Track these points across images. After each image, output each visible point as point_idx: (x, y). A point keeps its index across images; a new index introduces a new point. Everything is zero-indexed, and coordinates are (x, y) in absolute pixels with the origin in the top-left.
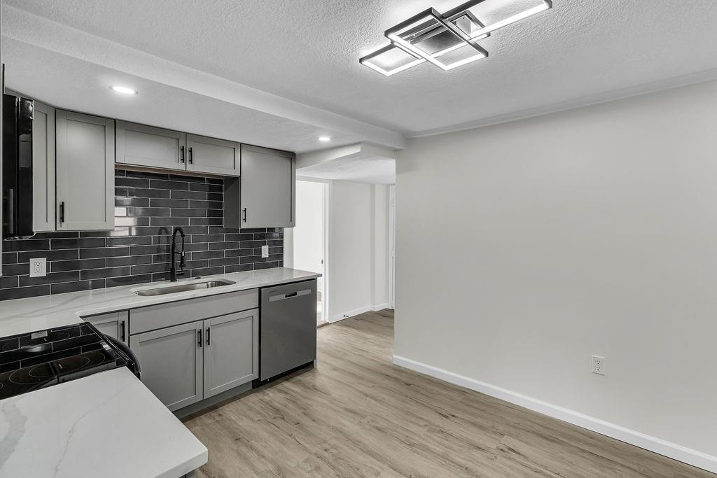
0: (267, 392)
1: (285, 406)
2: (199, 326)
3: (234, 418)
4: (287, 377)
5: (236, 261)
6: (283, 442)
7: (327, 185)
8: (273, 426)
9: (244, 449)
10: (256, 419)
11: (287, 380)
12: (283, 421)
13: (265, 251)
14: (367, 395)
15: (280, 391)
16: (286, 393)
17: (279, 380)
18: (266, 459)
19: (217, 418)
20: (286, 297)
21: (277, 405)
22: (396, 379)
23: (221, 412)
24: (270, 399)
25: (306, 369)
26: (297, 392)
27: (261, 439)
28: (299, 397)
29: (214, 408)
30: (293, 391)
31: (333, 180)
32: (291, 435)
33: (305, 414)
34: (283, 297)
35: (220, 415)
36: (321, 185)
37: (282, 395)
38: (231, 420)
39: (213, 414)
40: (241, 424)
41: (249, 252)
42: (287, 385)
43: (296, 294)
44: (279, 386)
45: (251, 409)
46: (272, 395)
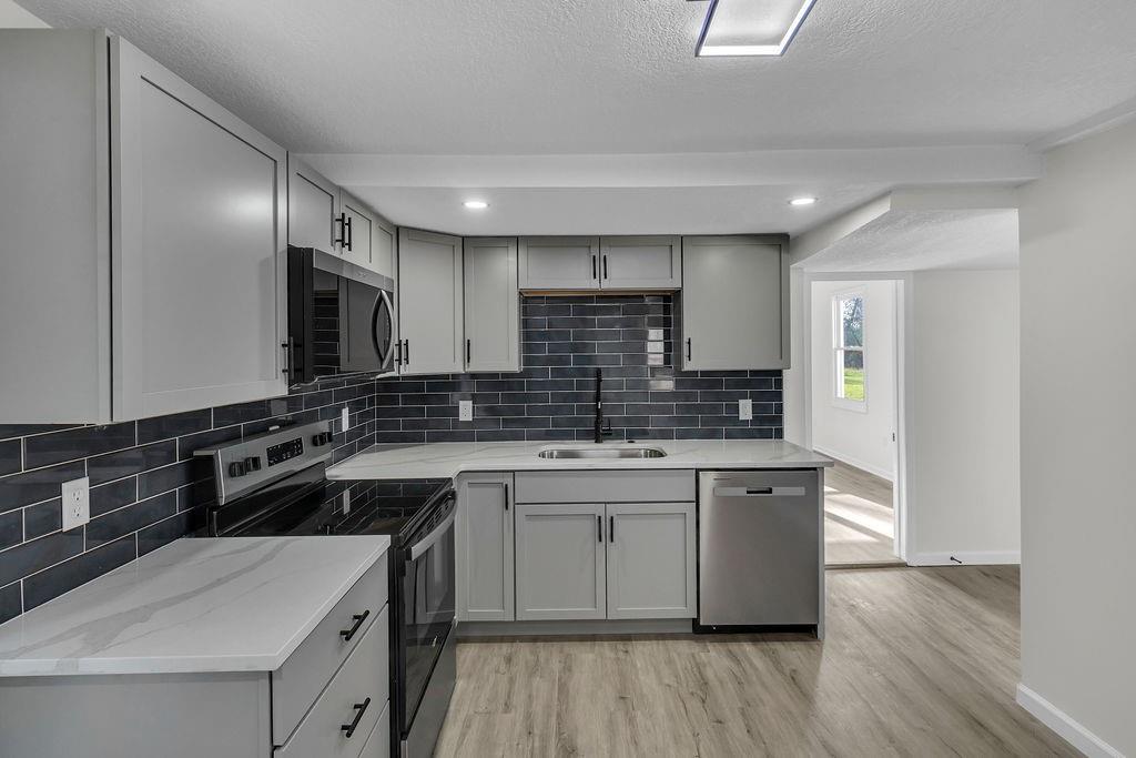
0: (710, 646)
1: (721, 682)
2: (599, 510)
3: (639, 665)
4: (758, 636)
5: (694, 421)
6: (677, 739)
7: (901, 282)
8: (681, 704)
9: (620, 718)
10: (667, 681)
11: (754, 641)
12: (700, 704)
13: (746, 410)
14: (892, 740)
15: (731, 655)
16: (738, 662)
17: (740, 636)
18: (636, 749)
19: (621, 655)
20: (748, 492)
21: (709, 674)
22: (999, 741)
23: (630, 649)
24: (706, 661)
25: (801, 635)
26: (756, 669)
27: (651, 716)
28: (754, 678)
29: (627, 638)
30: (751, 664)
31: (916, 272)
32: (696, 735)
33: (743, 714)
34: (742, 491)
35: (627, 652)
36: (890, 284)
37: (727, 662)
38: (635, 666)
39: (620, 645)
40: (642, 678)
41: (715, 409)
42: (748, 649)
43: (770, 491)
44: (734, 647)
45: (670, 662)
46: (714, 655)
